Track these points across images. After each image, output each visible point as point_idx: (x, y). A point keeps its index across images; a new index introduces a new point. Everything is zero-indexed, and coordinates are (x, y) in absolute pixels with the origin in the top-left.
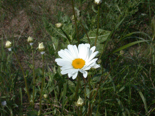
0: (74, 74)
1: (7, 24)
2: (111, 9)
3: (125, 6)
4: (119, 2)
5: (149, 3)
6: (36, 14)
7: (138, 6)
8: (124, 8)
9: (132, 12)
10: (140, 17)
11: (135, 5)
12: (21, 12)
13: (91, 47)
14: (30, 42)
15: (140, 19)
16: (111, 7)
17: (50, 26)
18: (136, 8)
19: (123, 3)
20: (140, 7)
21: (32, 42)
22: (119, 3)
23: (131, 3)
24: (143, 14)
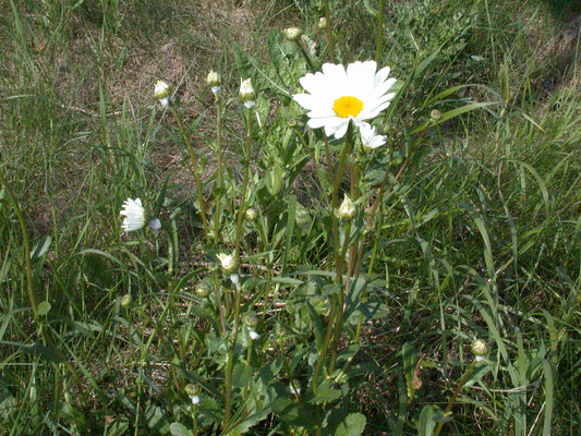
0: (338, 128)
1: (130, 76)
2: (396, 42)
3: (432, 35)
4: (416, 24)
5: (490, 29)
6: (204, 52)
7: (464, 37)
8: (429, 40)
9: (449, 51)
10: (468, 64)
11: (457, 34)
12: (165, 48)
13: (379, 68)
14: (212, 84)
15: (469, 69)
16: (395, 36)
17: (251, 65)
18: (458, 41)
19: (427, 27)
20: (467, 38)
21: (218, 84)
22: (415, 28)
23: (447, 27)
24: (477, 58)
